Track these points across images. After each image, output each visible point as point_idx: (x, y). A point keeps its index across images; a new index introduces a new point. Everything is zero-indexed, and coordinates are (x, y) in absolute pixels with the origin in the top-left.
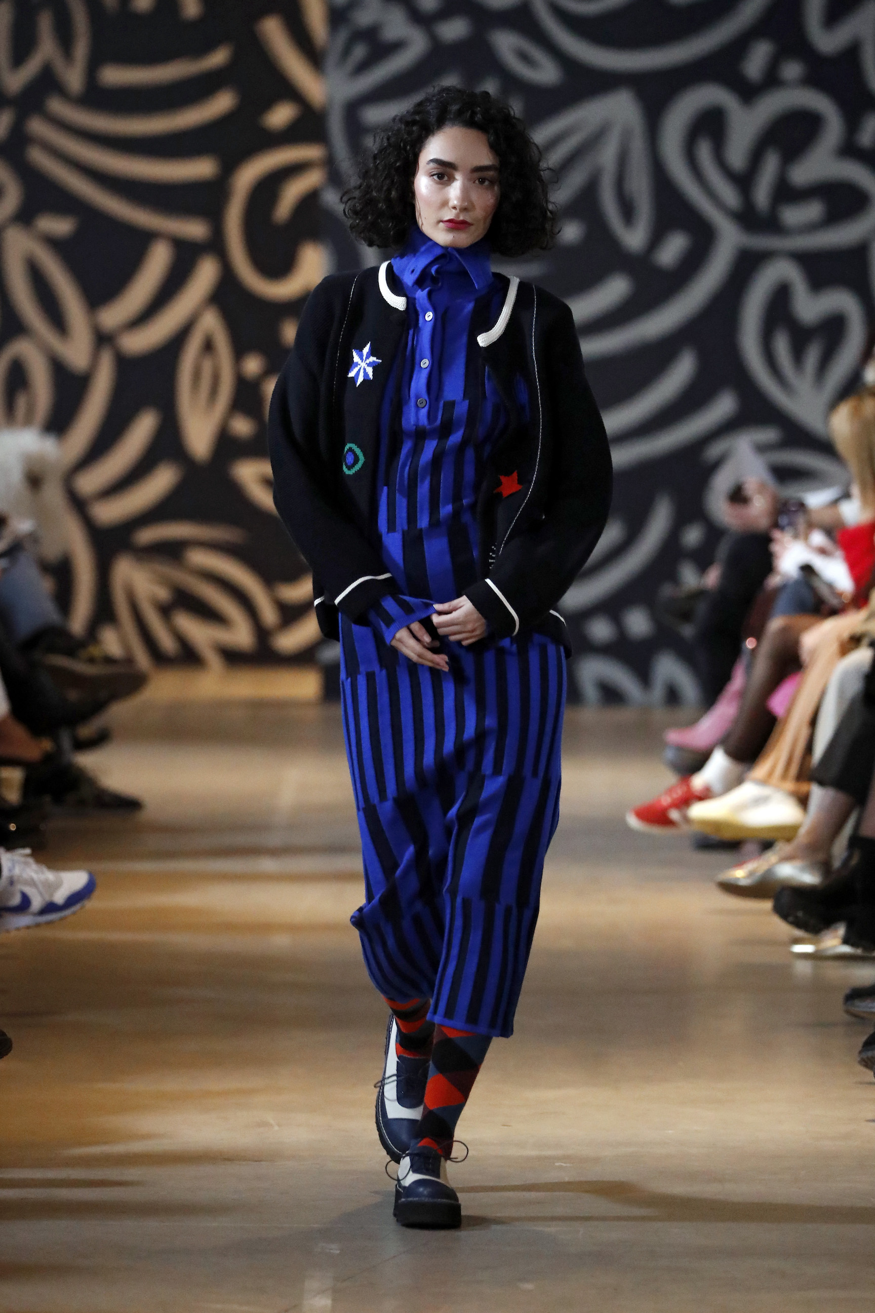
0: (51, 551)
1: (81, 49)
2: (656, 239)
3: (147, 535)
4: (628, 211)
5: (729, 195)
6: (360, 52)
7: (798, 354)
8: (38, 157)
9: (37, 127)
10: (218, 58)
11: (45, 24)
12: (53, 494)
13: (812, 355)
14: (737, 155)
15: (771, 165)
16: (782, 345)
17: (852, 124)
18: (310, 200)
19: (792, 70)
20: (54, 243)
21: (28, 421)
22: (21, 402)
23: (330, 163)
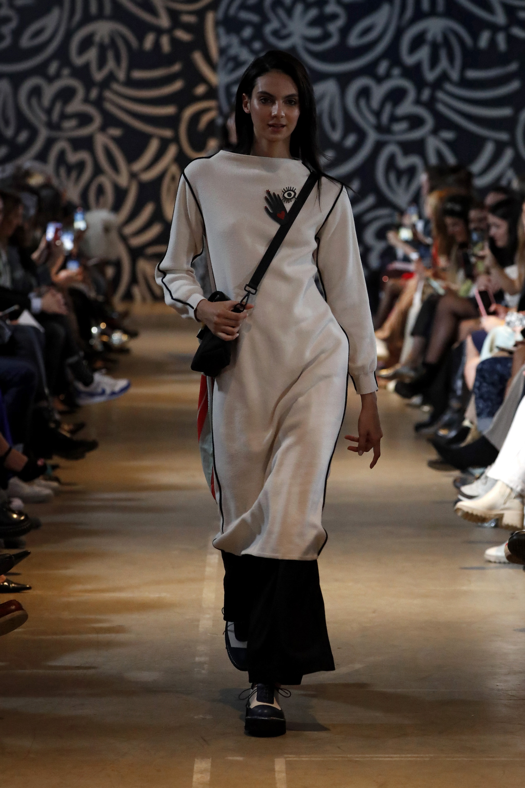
0: (113, 257)
1: (124, 63)
2: (345, 136)
3: (151, 250)
4: (333, 125)
5: (372, 119)
6: (230, 65)
7: (399, 179)
8: (108, 106)
9: (108, 94)
10: (177, 68)
11: (110, 55)
12: (114, 235)
13: (404, 181)
14: (375, 103)
15: (388, 109)
16: (393, 178)
17: (419, 91)
18: (212, 123)
19: (396, 71)
20: (115, 139)
21: (104, 207)
22: (102, 200)
23: (219, 109)
